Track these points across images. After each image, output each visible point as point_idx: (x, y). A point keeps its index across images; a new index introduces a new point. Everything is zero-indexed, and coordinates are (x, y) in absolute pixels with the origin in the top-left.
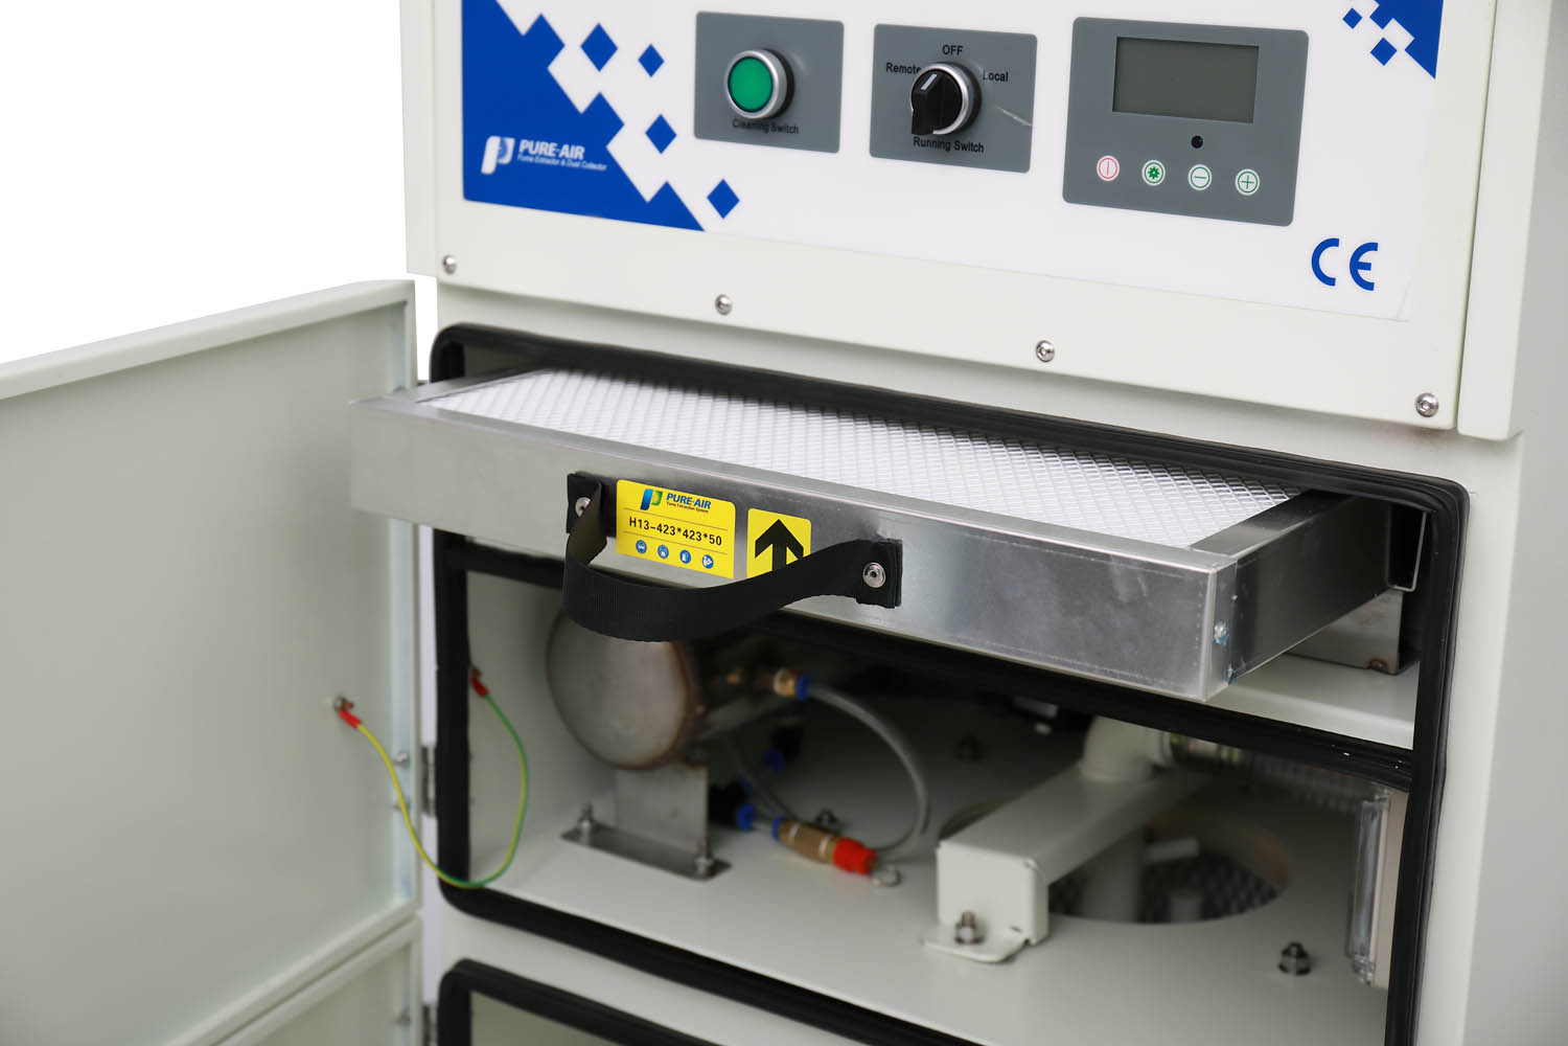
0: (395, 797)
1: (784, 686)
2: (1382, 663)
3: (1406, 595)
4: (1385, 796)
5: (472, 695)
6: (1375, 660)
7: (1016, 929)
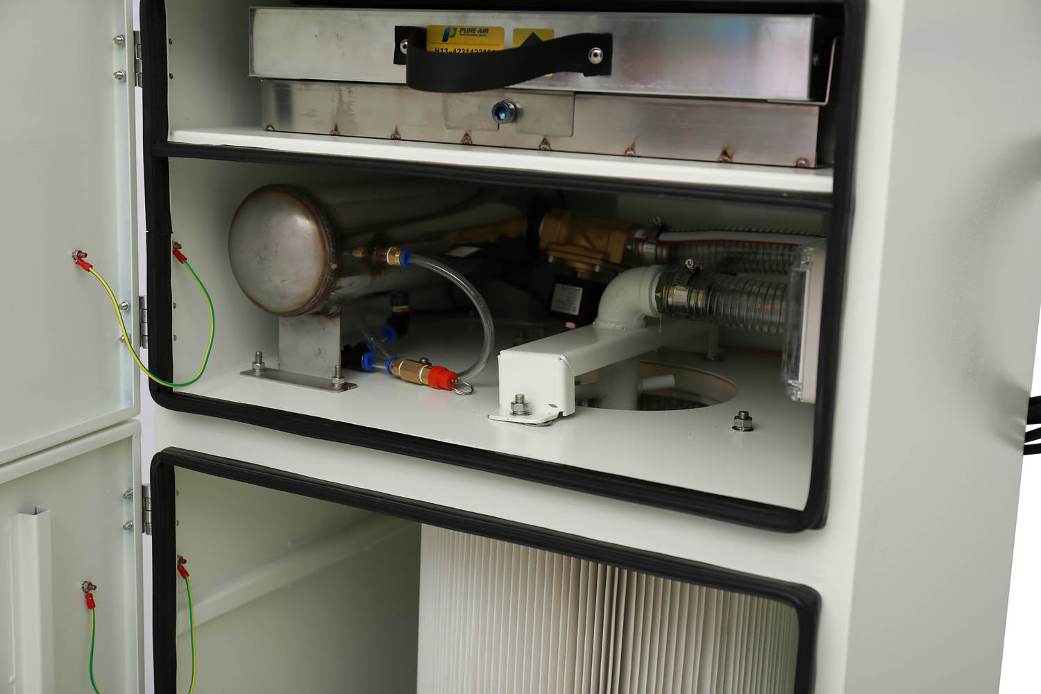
0: (121, 333)
1: (393, 258)
2: (805, 160)
3: (821, 108)
4: (808, 261)
5: (173, 260)
6: (800, 159)
7: (553, 406)
